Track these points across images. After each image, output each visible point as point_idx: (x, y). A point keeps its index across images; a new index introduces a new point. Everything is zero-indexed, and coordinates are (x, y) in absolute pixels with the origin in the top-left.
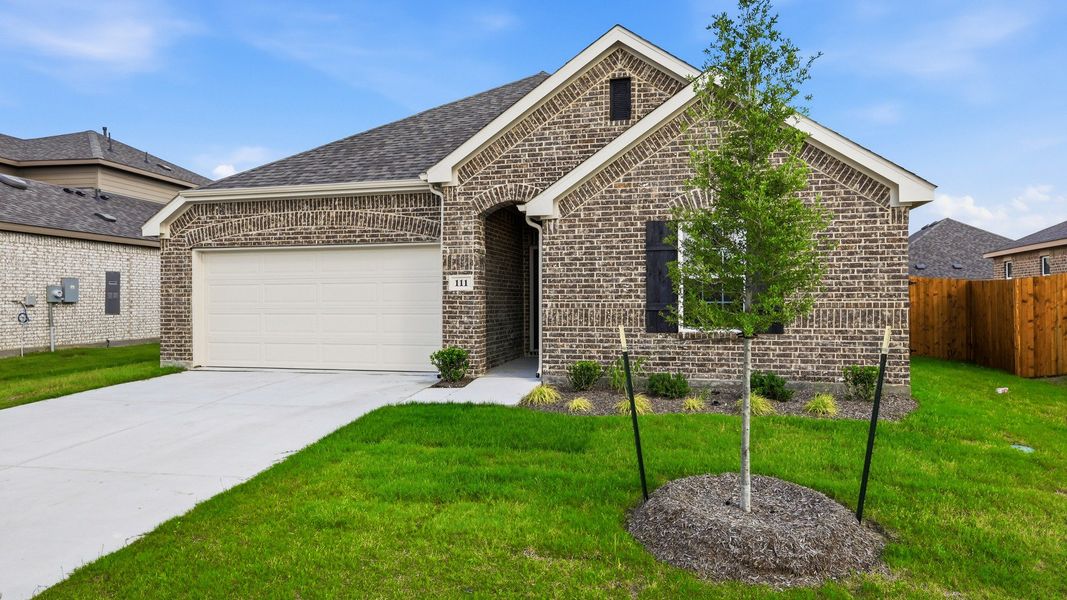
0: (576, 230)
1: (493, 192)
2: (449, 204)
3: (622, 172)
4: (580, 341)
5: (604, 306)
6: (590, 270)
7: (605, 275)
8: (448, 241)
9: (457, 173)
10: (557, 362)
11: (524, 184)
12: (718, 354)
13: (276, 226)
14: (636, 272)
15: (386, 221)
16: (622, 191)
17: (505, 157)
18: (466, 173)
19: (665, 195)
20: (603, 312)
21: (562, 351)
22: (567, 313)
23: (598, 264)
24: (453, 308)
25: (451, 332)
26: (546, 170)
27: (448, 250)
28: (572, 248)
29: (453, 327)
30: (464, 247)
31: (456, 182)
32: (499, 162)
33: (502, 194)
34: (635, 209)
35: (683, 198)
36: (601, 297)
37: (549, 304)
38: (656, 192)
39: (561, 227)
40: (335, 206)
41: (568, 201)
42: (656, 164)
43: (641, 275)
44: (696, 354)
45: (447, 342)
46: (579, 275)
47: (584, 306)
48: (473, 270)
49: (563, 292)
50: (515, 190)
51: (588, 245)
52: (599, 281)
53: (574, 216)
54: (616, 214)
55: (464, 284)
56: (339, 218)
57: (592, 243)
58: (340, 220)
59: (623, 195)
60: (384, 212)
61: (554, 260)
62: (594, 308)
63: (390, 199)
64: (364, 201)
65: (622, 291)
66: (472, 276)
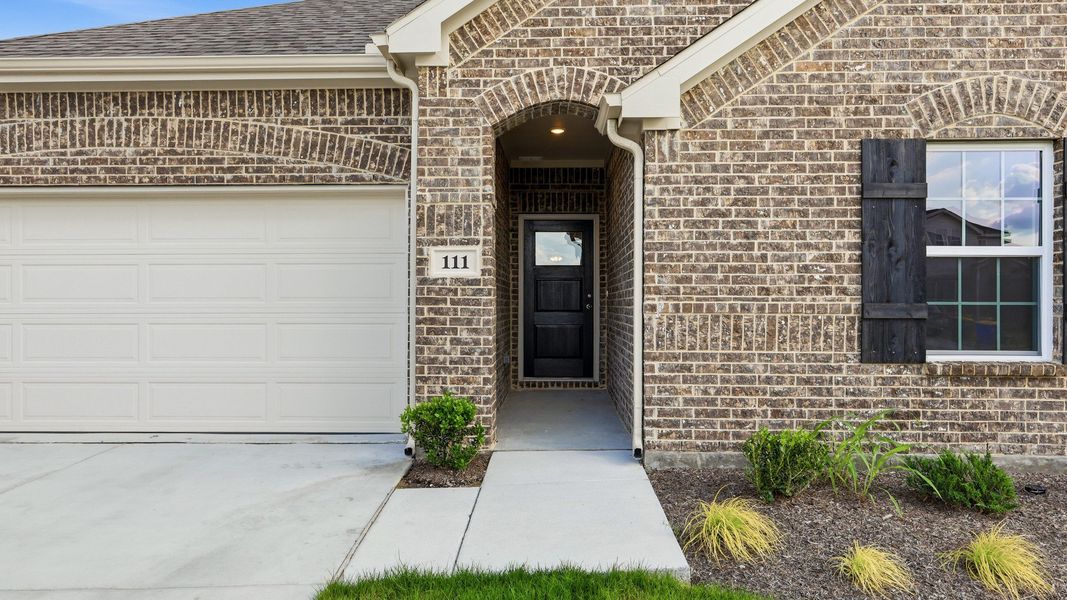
0: (718, 153)
1: (524, 81)
2: (430, 103)
3: (813, 37)
4: (725, 380)
5: (774, 308)
6: (746, 236)
7: (778, 247)
8: (427, 177)
9: (448, 40)
10: (676, 424)
11: (586, 69)
12: (1002, 405)
13: (46, 146)
14: (841, 242)
15: (288, 141)
16: (813, 78)
17: (550, 13)
18: (467, 40)
19: (899, 89)
20: (771, 321)
21: (687, 402)
22: (697, 323)
23: (762, 224)
24: (438, 312)
25: (433, 361)
26: (633, 42)
27: (428, 195)
28: (707, 190)
29: (438, 351)
30: (461, 190)
31: (446, 59)
32: (536, 23)
33: (542, 87)
34: (839, 115)
35: (938, 95)
36: (767, 291)
37: (660, 304)
38: (880, 83)
39: (685, 146)
40: (178, 109)
41: (701, 94)
42: (881, 25)
43: (850, 247)
44: (959, 404)
45: (425, 380)
46: (723, 246)
47: (732, 308)
48: (481, 238)
49: (688, 280)
50: (570, 80)
51: (742, 184)
52: (764, 258)
53: (713, 125)
54: (800, 123)
55: (460, 263)
56: (188, 133)
57: (749, 180)
58: (190, 137)
59: (815, 85)
60: (283, 123)
61: (671, 213)
62: (754, 314)
63: (297, 98)
64: (241, 101)
65: (811, 280)
66: (479, 248)
